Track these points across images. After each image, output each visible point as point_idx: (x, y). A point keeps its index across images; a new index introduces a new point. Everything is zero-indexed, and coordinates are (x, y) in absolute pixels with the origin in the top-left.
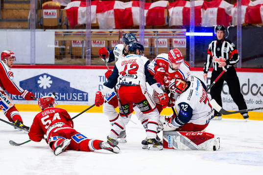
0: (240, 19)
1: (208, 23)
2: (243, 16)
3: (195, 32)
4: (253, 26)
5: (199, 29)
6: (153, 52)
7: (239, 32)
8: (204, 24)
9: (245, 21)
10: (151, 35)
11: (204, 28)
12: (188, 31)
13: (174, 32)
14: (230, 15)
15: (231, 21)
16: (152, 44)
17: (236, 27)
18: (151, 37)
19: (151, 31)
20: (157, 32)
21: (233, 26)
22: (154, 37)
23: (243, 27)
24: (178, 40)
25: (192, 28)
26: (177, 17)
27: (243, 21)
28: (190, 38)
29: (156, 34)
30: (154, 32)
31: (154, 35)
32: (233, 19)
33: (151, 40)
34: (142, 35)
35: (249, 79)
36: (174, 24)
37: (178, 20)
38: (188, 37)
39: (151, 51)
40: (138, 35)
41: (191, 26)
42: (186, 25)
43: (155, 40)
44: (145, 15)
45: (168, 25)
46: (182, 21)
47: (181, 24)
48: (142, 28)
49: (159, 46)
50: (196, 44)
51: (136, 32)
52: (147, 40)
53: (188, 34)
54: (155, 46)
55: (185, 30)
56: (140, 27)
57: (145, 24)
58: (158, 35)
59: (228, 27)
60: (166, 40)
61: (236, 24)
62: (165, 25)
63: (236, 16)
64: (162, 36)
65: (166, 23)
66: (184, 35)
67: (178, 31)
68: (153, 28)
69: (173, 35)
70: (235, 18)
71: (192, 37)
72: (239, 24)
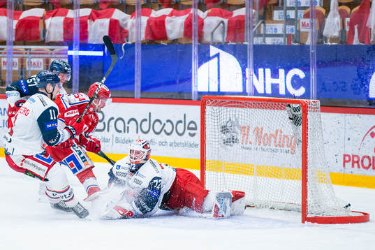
0: (138, 33)
1: (97, 38)
2: (143, 31)
3: (80, 50)
4: (156, 43)
5: (84, 47)
6: (24, 76)
7: (138, 51)
8: (92, 39)
9: (146, 37)
10: (22, 53)
11: (91, 45)
12: (71, 49)
13: (53, 50)
14: (126, 29)
15: (127, 37)
16: (22, 66)
17: (133, 44)
18: (22, 56)
19: (21, 48)
20: (30, 49)
21: (129, 43)
22: (25, 56)
23: (143, 44)
25: (76, 45)
26: (57, 30)
27: (143, 37)
28: (74, 58)
29: (28, 52)
30: (26, 49)
31: (26, 53)
32: (130, 34)
33: (22, 60)
34: (9, 53)
35: (150, 113)
36: (52, 39)
37: (58, 35)
38: (70, 57)
39: (22, 74)
40: (5, 53)
41: (74, 43)
42: (68, 42)
43: (27, 60)
44: (14, 27)
45: (44, 40)
46: (62, 36)
47: (62, 40)
48: (10, 44)
49: (32, 69)
50: (81, 66)
51: (3, 49)
52: (16, 60)
53: (70, 53)
54: (27, 69)
55: (67, 47)
56: (8, 42)
57: (14, 39)
58: (30, 53)
59: (124, 45)
60: (41, 60)
61: (133, 41)
62: (40, 40)
63: (134, 30)
64: (37, 56)
65: (42, 38)
66: (67, 54)
67: (57, 49)
68: (25, 45)
69: (51, 54)
70: (132, 33)
71: (76, 56)
72: (138, 41)
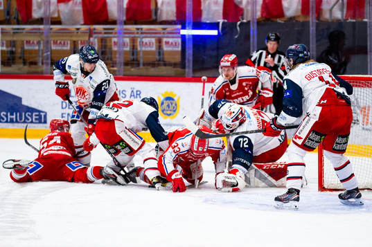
0: (254, 12)
1: (211, 16)
2: (259, 8)
3: (194, 29)
4: (272, 21)
5: (198, 25)
6: (135, 56)
7: (253, 28)
8: (205, 18)
9: (262, 15)
10: (133, 33)
11: (206, 24)
12: (184, 28)
13: (164, 29)
14: (241, 6)
15: (242, 15)
16: (134, 46)
17: (249, 22)
18: (133, 35)
19: (133, 27)
20: (142, 29)
21: (245, 21)
22: (137, 35)
23: (259, 23)
24: (171, 40)
25: (189, 24)
26: (169, 8)
27: (259, 14)
28: (187, 37)
29: (140, 31)
30: (138, 29)
31: (138, 33)
32: (245, 12)
33: (133, 40)
34: (120, 33)
36: (164, 18)
37: (170, 13)
38: (183, 37)
39: (133, 54)
40: (116, 33)
41: (187, 22)
42: (181, 20)
43: (139, 40)
44: (125, 6)
45: (156, 19)
46: (175, 15)
47: (174, 18)
48: (121, 24)
49: (144, 49)
50: (194, 46)
51: (112, 29)
52: (127, 40)
53: (183, 32)
54: (139, 49)
55: (179, 26)
56: (118, 22)
57: (125, 18)
58: (142, 33)
59: (239, 23)
60: (153, 40)
61: (249, 19)
62: (151, 19)
63: (249, 8)
64: (149, 35)
65: (154, 17)
66: (179, 33)
67: (170, 28)
68: (136, 24)
69: (164, 33)
70: (247, 10)
71: (189, 35)
72: (253, 19)
